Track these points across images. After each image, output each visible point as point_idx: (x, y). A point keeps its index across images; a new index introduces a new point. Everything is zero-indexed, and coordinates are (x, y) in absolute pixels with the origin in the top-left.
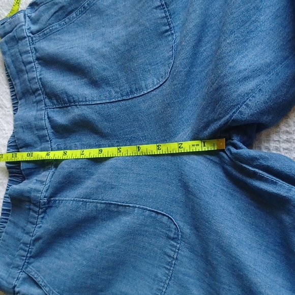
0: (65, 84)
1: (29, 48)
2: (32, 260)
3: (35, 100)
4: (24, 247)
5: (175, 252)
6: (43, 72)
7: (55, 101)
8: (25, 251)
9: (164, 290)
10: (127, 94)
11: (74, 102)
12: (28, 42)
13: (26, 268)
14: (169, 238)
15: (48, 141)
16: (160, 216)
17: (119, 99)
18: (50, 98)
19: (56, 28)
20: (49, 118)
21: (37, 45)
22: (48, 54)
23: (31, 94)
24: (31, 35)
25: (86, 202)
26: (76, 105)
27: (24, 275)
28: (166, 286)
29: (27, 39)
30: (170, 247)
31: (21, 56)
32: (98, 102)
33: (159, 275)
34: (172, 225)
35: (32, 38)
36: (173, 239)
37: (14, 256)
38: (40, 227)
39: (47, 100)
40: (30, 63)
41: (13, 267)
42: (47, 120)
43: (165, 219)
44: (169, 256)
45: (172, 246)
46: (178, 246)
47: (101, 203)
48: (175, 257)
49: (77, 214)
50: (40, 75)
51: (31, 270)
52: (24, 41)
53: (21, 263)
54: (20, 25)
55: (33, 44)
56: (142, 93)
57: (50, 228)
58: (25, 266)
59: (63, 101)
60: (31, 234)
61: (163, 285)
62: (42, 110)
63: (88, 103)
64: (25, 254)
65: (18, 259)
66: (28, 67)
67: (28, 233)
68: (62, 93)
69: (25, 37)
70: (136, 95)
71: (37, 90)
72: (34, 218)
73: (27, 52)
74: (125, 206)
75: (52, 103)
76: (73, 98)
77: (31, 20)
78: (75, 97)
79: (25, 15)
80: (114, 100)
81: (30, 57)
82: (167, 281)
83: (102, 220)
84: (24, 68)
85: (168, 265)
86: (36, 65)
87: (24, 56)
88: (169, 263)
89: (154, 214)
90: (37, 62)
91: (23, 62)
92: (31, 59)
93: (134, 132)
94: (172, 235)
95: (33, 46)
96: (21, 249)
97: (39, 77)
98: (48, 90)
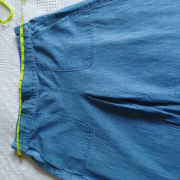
0: (45, 60)
1: (30, 42)
2: (30, 140)
3: (31, 66)
4: (26, 135)
5: (90, 137)
6: (36, 54)
7: (40, 68)
8: (27, 136)
9: (87, 154)
10: (70, 69)
11: (49, 69)
12: (30, 39)
13: (28, 144)
14: (87, 132)
15: (36, 86)
16: (83, 123)
17: (67, 71)
18: (38, 66)
19: (40, 33)
20: (38, 75)
21: (34, 41)
22: (38, 46)
23: (29, 63)
24: (31, 36)
25: (54, 115)
26: (49, 71)
27: (28, 147)
28: (87, 152)
29: (30, 38)
30: (88, 136)
31: (27, 45)
32: (58, 71)
33: (85, 148)
34: (88, 127)
35: (32, 37)
36: (89, 132)
37: (22, 139)
38: (33, 125)
39: (37, 67)
40: (31, 49)
41: (23, 144)
42: (37, 76)
43: (85, 124)
44: (88, 139)
45: (89, 135)
46: (91, 135)
47: (60, 116)
48: (90, 140)
49: (50, 120)
50: (35, 55)
51: (31, 145)
52: (28, 38)
53: (26, 142)
54: (26, 31)
55: (32, 40)
56: (76, 70)
57: (38, 126)
58: (28, 143)
59: (44, 68)
60: (29, 129)
61: (86, 151)
62: (34, 71)
63: (54, 70)
64: (27, 138)
65: (24, 140)
66: (29, 50)
67: (27, 129)
68: (44, 64)
69: (29, 37)
70: (73, 70)
71: (33, 61)
72: (30, 121)
73: (29, 44)
74: (69, 118)
75: (39, 68)
76: (48, 67)
77: (31, 28)
78: (49, 67)
79: (28, 26)
80: (65, 71)
81: (30, 46)
82: (88, 150)
83: (60, 123)
84: (27, 51)
85: (88, 143)
86: (33, 50)
87: (28, 45)
88: (88, 142)
89: (80, 122)
90: (33, 48)
91: (27, 48)
92: (31, 47)
93: (71, 85)
94: (88, 131)
95: (32, 41)
96: (25, 136)
97: (34, 56)
98: (37, 62)
